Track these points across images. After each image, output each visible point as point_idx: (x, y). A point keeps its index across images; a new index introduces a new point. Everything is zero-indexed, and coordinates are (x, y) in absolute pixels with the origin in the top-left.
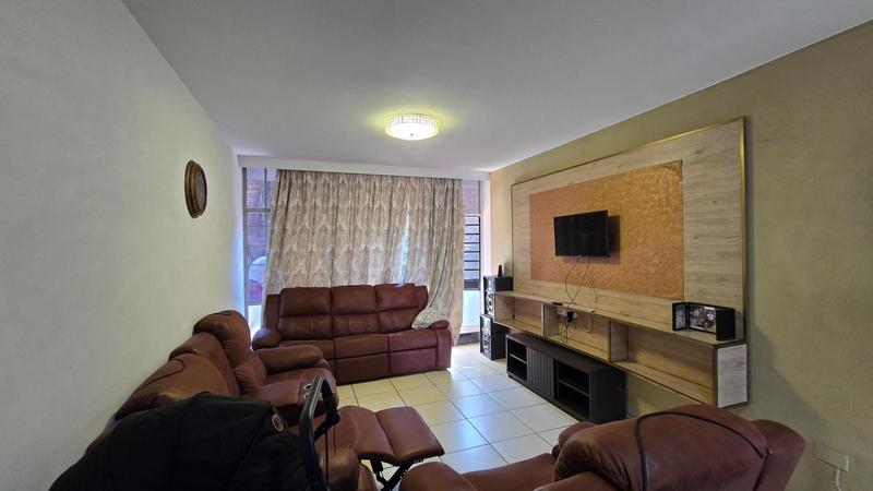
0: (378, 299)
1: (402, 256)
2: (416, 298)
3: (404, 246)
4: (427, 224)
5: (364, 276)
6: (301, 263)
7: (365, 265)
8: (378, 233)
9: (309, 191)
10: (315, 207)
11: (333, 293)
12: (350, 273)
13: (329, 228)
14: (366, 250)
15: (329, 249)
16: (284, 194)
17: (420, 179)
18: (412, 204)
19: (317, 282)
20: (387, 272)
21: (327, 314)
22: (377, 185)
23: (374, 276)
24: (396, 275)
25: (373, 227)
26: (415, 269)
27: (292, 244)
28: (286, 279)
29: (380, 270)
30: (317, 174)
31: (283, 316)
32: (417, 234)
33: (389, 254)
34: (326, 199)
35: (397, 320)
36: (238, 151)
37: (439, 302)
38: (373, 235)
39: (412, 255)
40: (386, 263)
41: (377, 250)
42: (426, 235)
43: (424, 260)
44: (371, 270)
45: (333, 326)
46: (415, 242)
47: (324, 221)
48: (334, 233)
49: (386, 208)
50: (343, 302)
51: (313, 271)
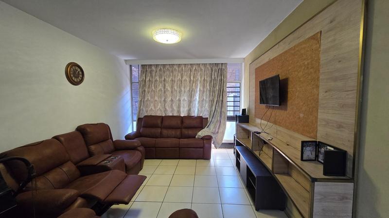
0: (182, 122)
1: (197, 102)
2: (201, 122)
3: (197, 97)
4: (208, 87)
5: (179, 111)
6: (152, 105)
7: (179, 107)
8: (185, 92)
9: (154, 73)
10: (156, 81)
11: (163, 118)
12: (173, 110)
13: (163, 89)
14: (179, 100)
15: (163, 99)
16: (144, 75)
17: (205, 65)
18: (201, 78)
19: (159, 114)
20: (189, 110)
21: (158, 127)
22: (184, 69)
23: (183, 112)
24: (194, 112)
25: (183, 89)
26: (203, 109)
27: (148, 97)
28: (147, 112)
29: (186, 109)
30: (157, 66)
31: (143, 127)
32: (204, 92)
33: (190, 102)
34: (160, 77)
35: (190, 132)
36: (123, 58)
37: (212, 126)
38: (183, 93)
39: (201, 101)
40: (189, 105)
41: (184, 100)
42: (208, 93)
43: (207, 105)
44: (182, 109)
45: (161, 133)
46: (203, 96)
47: (161, 87)
48: (165, 92)
49: (188, 80)
50: (166, 123)
51: (157, 109)
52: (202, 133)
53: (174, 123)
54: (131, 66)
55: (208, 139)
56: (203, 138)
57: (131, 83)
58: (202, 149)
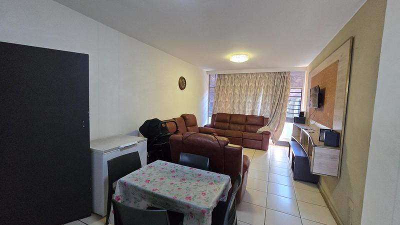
0: (246, 120)
1: (260, 105)
2: (263, 121)
3: (260, 100)
4: (271, 92)
5: (244, 111)
6: (223, 105)
7: (245, 108)
8: (250, 96)
9: (226, 81)
10: (228, 86)
11: (231, 116)
12: (239, 110)
13: (233, 93)
14: (245, 102)
15: (232, 101)
16: (219, 82)
17: (269, 73)
18: (265, 84)
19: (228, 112)
20: (253, 111)
21: (227, 122)
22: (250, 77)
23: (248, 111)
24: (257, 112)
25: (248, 93)
26: (265, 110)
27: (221, 99)
28: (219, 110)
29: (250, 109)
30: (229, 75)
31: (216, 121)
32: (267, 96)
33: (254, 104)
34: (232, 83)
35: (253, 128)
36: (205, 70)
37: (271, 125)
38: (248, 96)
39: (264, 104)
40: (253, 107)
41: (249, 102)
42: (270, 97)
43: (268, 107)
44: (247, 109)
45: (229, 127)
46: (265, 99)
47: (231, 91)
48: (234, 95)
49: (253, 85)
50: (234, 119)
51: (227, 108)
52: (262, 130)
53: (239, 120)
54: (210, 75)
55: (267, 134)
56: (263, 133)
57: (210, 88)
58: (261, 142)
